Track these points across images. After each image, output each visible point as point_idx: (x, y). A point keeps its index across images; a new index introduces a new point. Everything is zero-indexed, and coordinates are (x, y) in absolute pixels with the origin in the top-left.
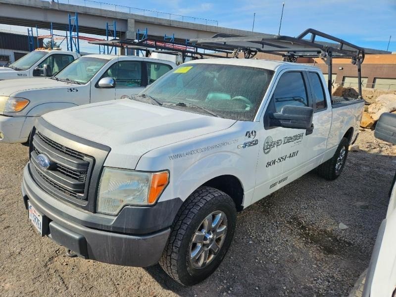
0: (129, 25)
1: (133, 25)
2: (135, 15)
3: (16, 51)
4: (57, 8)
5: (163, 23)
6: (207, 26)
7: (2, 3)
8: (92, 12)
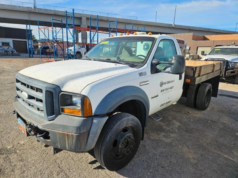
0: (83, 21)
1: (85, 21)
2: (86, 15)
3: (14, 39)
4: (37, 11)
5: (104, 19)
6: (130, 20)
7: (2, 9)
8: (59, 14)
